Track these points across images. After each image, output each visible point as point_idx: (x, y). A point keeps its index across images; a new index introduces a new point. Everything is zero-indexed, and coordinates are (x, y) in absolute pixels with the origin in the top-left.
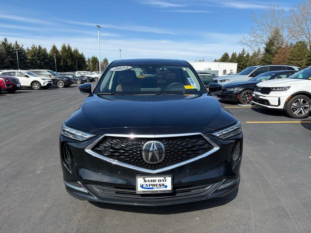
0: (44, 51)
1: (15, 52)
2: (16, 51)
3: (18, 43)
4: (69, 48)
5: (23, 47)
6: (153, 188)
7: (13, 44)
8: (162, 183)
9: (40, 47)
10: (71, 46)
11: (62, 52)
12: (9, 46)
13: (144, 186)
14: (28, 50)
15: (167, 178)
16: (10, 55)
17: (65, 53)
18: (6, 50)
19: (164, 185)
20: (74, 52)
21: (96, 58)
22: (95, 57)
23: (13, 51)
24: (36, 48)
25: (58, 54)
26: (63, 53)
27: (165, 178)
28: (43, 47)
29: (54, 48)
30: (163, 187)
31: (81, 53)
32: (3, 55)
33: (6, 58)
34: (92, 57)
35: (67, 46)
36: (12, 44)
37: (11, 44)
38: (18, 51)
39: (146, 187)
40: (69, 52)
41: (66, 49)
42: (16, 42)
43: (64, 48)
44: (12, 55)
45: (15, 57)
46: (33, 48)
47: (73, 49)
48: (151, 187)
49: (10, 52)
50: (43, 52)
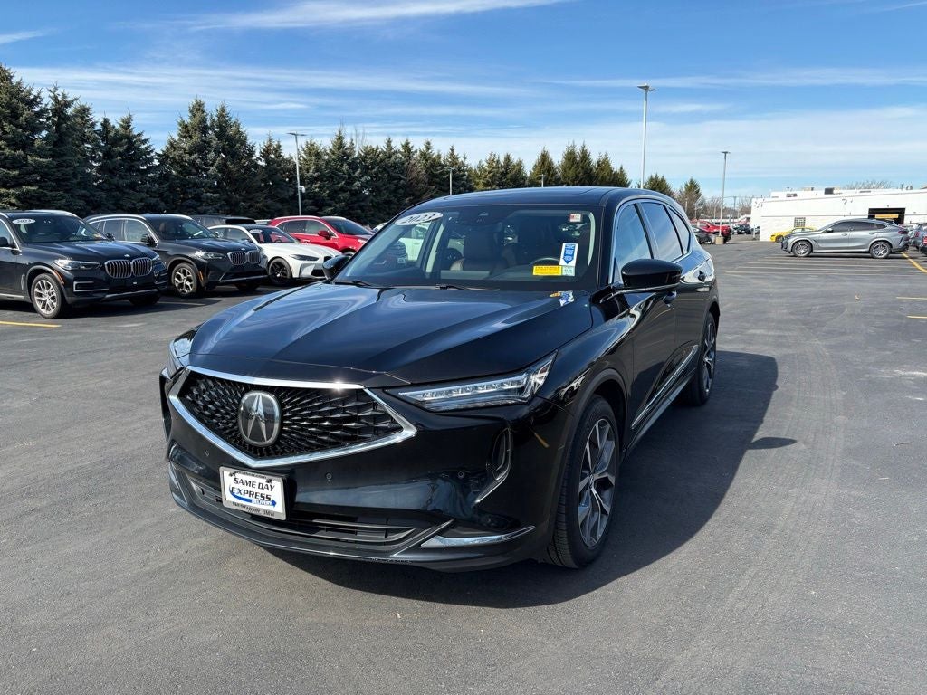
0: (517, 168)
1: (446, 176)
2: (448, 173)
3: (455, 153)
4: (585, 156)
5: (466, 162)
6: (250, 501)
7: (445, 154)
8: (265, 492)
9: (508, 159)
10: (589, 149)
11: (565, 168)
12: (434, 160)
13: (236, 492)
14: (481, 167)
15: (274, 483)
16: (436, 183)
17: (571, 172)
18: (427, 172)
19: (270, 499)
20: (599, 165)
21: (663, 180)
22: (660, 178)
23: (442, 174)
24: (498, 161)
25: (553, 175)
26: (567, 170)
27: (269, 481)
28: (515, 160)
29: (544, 160)
30: (268, 502)
31: (619, 168)
32: (420, 185)
33: (426, 191)
34: (651, 179)
35: (578, 149)
36: (442, 155)
37: (439, 156)
38: (454, 172)
39: (239, 495)
40: (583, 168)
41: (575, 158)
42: (452, 150)
43: (570, 157)
44: (439, 183)
45: (446, 189)
46: (491, 162)
47: (594, 159)
48: (247, 496)
49: (435, 176)
50: (513, 172)
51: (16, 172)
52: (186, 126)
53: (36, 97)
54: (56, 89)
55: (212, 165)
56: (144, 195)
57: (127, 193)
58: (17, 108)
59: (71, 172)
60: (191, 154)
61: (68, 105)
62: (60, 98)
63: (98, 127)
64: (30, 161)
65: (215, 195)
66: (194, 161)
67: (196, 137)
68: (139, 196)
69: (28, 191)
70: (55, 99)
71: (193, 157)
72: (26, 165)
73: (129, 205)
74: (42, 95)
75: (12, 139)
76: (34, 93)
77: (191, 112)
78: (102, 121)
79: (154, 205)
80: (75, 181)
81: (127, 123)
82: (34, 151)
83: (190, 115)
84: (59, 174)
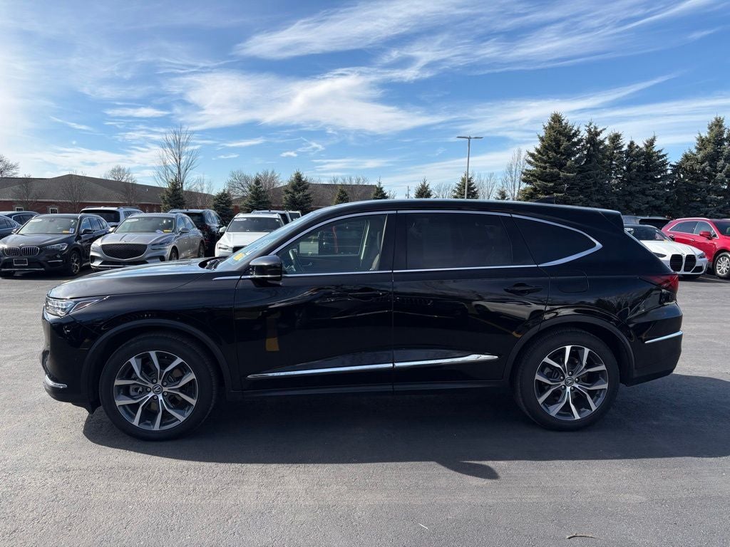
51: (552, 184)
52: (703, 140)
53: (576, 132)
54: (591, 124)
55: (721, 171)
56: (650, 198)
57: (637, 197)
58: (560, 141)
59: (592, 182)
60: (702, 163)
61: (598, 134)
62: (592, 130)
63: (625, 148)
64: (561, 176)
65: (719, 198)
66: (704, 168)
67: (710, 149)
68: (646, 199)
69: (558, 197)
70: (589, 131)
71: (703, 165)
72: (560, 178)
73: (635, 207)
74: (580, 130)
75: (554, 162)
76: (575, 128)
77: (710, 128)
78: (629, 143)
79: (659, 206)
80: (594, 189)
81: (651, 143)
82: (565, 169)
83: (709, 131)
84: (582, 184)
